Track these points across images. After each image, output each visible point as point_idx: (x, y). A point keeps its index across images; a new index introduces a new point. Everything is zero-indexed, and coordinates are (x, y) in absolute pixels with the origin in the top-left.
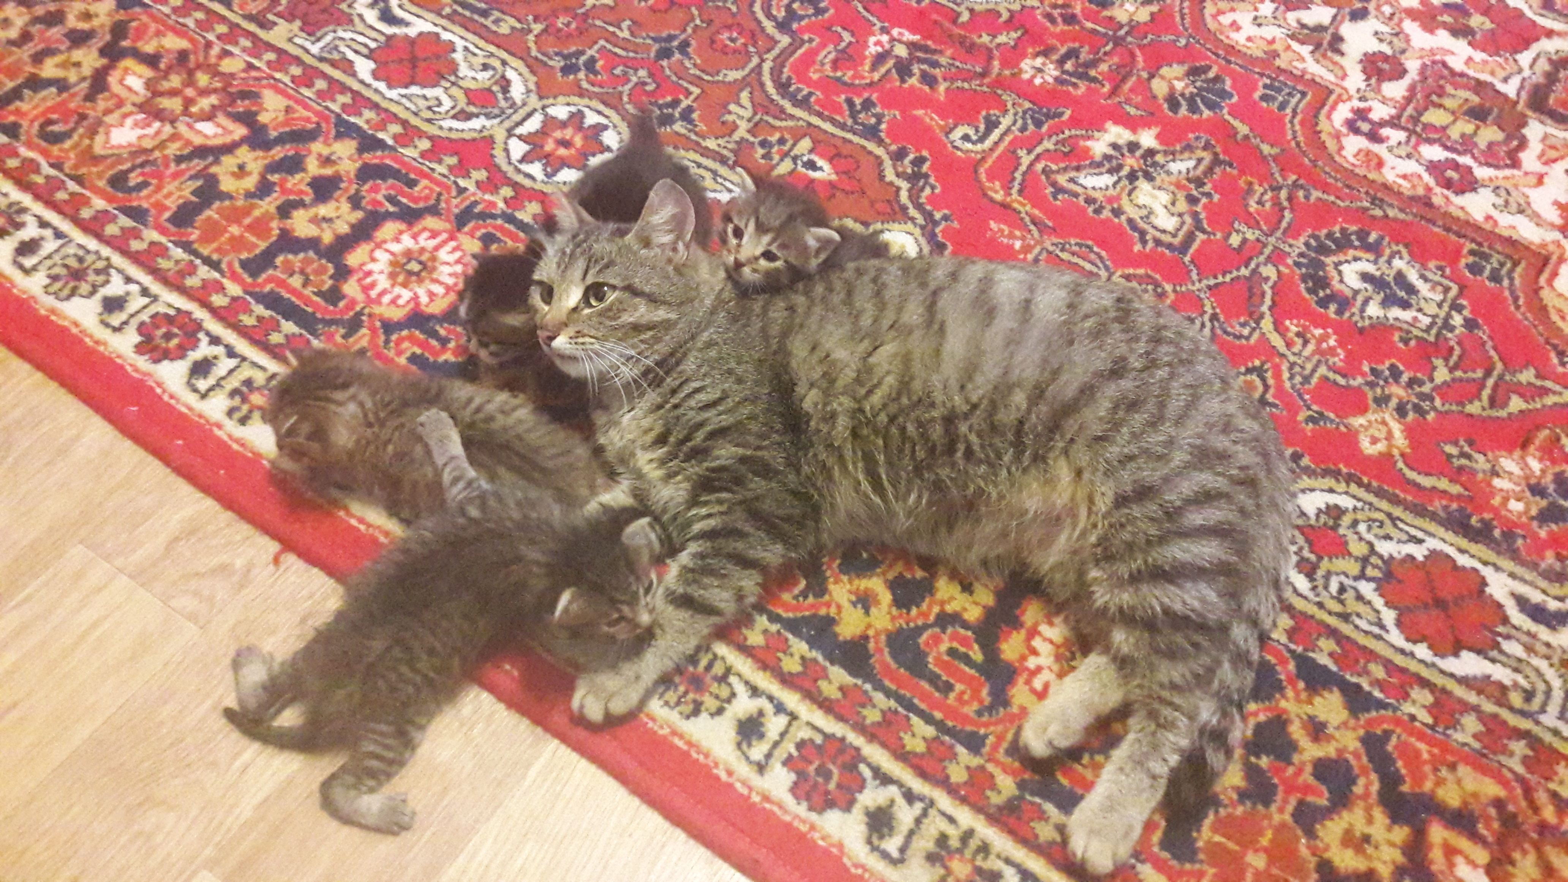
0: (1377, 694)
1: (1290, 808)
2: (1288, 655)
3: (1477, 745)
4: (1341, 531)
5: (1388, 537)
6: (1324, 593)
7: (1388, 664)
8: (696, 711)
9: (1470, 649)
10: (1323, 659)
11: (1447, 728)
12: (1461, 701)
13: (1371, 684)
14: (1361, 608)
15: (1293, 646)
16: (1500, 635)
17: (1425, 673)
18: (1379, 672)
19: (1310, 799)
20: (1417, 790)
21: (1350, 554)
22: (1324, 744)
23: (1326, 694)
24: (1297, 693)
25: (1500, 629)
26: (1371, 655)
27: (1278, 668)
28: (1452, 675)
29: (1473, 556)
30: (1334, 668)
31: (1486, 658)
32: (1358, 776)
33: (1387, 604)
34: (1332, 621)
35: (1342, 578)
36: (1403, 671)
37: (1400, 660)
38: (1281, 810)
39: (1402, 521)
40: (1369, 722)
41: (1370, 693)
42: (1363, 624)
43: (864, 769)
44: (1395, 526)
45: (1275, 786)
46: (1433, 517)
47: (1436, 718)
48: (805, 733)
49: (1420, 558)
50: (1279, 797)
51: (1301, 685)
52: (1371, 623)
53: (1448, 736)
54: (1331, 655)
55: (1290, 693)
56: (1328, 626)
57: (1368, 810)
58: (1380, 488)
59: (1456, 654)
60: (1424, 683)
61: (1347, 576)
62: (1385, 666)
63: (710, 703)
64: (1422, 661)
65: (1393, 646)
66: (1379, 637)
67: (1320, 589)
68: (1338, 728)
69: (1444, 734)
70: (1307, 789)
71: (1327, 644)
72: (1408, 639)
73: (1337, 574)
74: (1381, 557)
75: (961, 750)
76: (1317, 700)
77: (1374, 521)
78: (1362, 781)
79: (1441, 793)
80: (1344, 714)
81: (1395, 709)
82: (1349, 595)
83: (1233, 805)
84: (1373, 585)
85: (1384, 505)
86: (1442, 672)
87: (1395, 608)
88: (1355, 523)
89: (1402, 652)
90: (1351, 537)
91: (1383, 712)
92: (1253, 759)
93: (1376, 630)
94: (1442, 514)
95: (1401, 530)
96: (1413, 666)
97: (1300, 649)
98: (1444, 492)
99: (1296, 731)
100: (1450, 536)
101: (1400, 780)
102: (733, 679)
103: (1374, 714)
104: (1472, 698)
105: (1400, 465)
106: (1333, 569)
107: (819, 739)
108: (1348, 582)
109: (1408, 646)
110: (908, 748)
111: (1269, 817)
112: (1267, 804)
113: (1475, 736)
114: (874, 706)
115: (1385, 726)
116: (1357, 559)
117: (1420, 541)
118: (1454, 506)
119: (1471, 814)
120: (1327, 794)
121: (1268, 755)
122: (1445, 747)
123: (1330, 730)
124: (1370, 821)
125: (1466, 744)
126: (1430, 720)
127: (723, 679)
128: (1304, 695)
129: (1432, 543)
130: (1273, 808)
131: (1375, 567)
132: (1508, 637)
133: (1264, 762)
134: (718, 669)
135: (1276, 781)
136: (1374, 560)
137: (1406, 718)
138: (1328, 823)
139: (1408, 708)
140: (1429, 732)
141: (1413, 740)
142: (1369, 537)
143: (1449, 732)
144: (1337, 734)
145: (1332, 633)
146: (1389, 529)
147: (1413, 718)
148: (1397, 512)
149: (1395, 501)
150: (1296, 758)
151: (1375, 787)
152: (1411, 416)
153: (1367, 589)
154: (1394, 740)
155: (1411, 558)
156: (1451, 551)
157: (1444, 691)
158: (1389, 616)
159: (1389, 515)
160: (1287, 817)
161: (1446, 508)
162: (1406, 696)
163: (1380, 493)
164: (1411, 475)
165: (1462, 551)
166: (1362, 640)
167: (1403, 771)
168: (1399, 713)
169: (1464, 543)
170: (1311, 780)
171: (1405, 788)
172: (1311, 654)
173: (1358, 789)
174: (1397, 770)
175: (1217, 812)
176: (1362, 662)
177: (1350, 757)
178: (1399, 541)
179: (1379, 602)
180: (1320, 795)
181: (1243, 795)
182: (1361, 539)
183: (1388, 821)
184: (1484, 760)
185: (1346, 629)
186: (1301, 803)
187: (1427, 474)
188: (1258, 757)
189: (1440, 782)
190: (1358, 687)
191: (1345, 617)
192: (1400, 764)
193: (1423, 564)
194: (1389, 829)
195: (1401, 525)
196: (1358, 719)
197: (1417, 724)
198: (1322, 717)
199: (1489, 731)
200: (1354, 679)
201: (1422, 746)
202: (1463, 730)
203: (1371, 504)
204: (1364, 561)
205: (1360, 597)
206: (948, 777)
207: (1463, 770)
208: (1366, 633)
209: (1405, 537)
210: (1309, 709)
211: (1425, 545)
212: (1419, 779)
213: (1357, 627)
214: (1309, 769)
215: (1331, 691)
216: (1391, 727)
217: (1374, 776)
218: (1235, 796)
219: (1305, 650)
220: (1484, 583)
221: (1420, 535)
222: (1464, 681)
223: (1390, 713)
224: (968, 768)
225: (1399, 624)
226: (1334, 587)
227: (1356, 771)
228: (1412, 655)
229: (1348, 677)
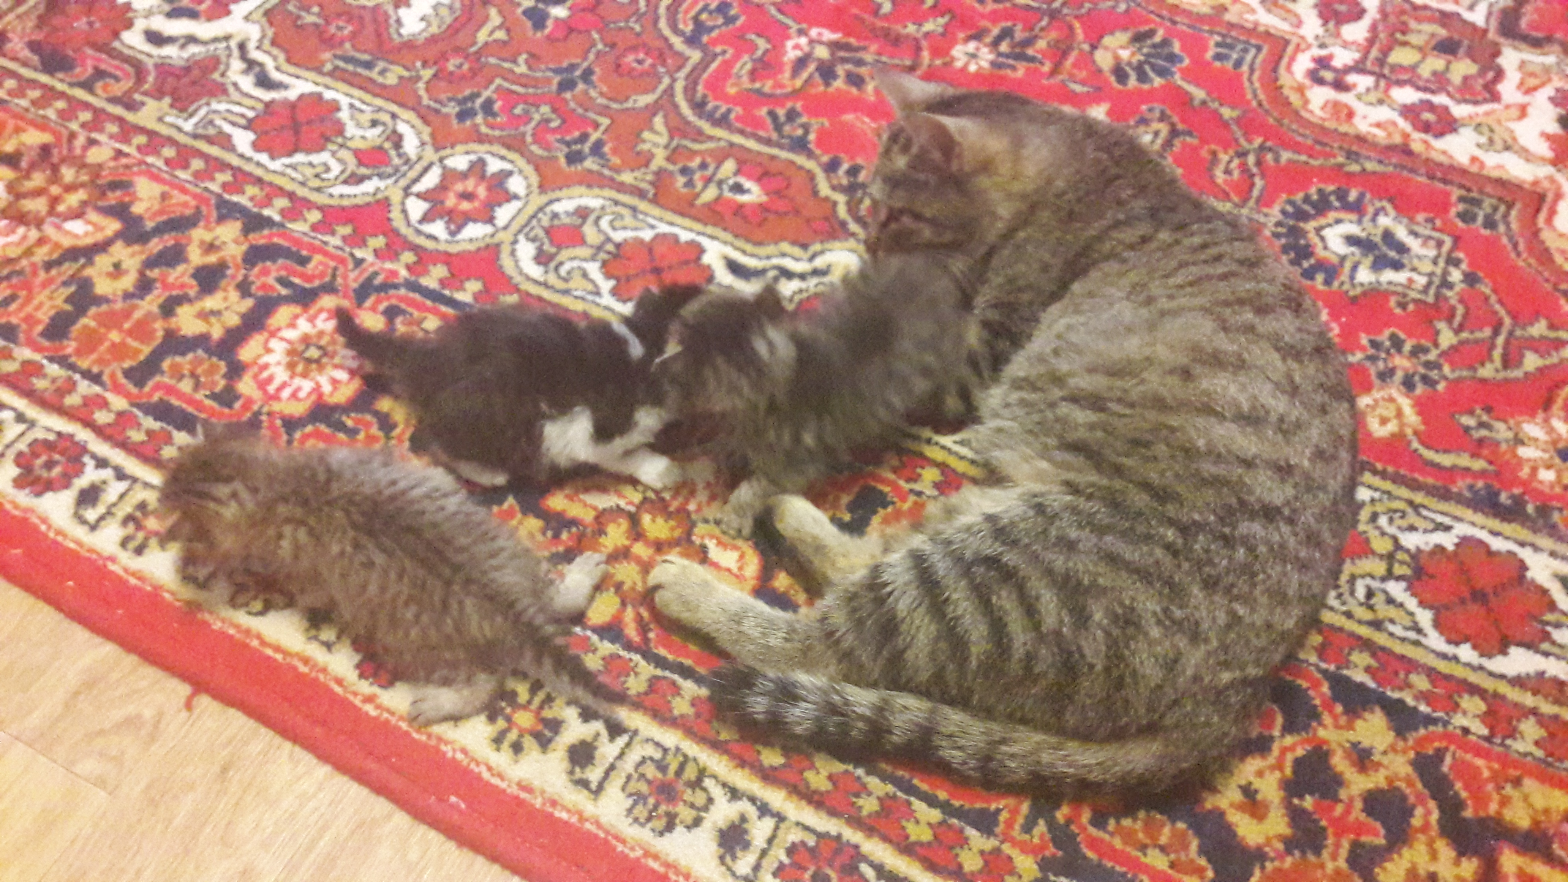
0: (1423, 708)
1: (1344, 852)
2: (1319, 676)
3: (1539, 753)
4: (1361, 527)
5: (1412, 528)
6: (1350, 600)
7: (1432, 673)
8: (670, 827)
9: (1520, 644)
10: (1359, 676)
11: (1505, 738)
12: (1516, 705)
13: (1416, 698)
14: (1392, 612)
15: (1324, 665)
16: (1548, 623)
17: (1474, 678)
18: (1421, 682)
19: (1364, 839)
20: (1482, 814)
21: (1373, 553)
22: (1371, 773)
23: (1367, 715)
24: (1335, 717)
25: (1549, 617)
26: (1411, 665)
27: (1311, 693)
28: (1502, 677)
29: (1507, 538)
30: (1372, 685)
31: (1537, 651)
32: (1413, 807)
33: (1422, 604)
34: (1364, 631)
35: (1368, 581)
36: (1448, 678)
37: (1443, 667)
38: (1334, 857)
39: (1425, 507)
40: (1420, 742)
41: (1415, 709)
42: (1397, 630)
43: (865, 869)
44: (1419, 514)
45: (1324, 829)
46: (1460, 500)
47: (1492, 729)
48: (795, 836)
49: (1450, 547)
50: (1330, 841)
51: (1339, 709)
52: (1406, 628)
53: (1508, 747)
54: (1368, 670)
55: (1327, 719)
56: (1359, 638)
57: (1430, 844)
58: (1397, 474)
59: (1504, 652)
60: (1475, 690)
61: (1373, 577)
62: (1428, 676)
63: (685, 813)
64: (1468, 665)
65: (1433, 651)
66: (1417, 643)
67: (1346, 596)
68: (1385, 753)
69: (1502, 744)
70: (1360, 829)
71: (1361, 658)
72: (1449, 641)
73: (1363, 577)
74: (1407, 551)
75: (971, 833)
76: (1359, 723)
77: (1396, 511)
78: (1419, 811)
79: (1508, 815)
80: (1390, 737)
81: (1446, 723)
82: (1378, 600)
83: (1280, 857)
84: (1403, 584)
85: (1404, 492)
86: (1491, 674)
87: (1431, 608)
88: (1374, 517)
89: (1444, 656)
90: (1373, 534)
91: (1431, 728)
92: (1296, 801)
93: (1412, 635)
94: (1467, 494)
95: (1425, 518)
96: (1459, 672)
97: (1332, 668)
98: (1467, 470)
99: (1339, 763)
100: (1479, 518)
101: (1460, 805)
102: (708, 783)
103: (1422, 732)
104: (1528, 700)
105: (1415, 445)
106: (1358, 571)
107: (811, 841)
108: (1375, 584)
109: (1449, 649)
110: (913, 838)
111: (1322, 866)
112: (1318, 850)
113: (1537, 743)
114: (870, 794)
115: (1437, 744)
116: (1381, 557)
117: (1448, 528)
118: (1480, 484)
119: (1545, 834)
120: (1382, 832)
121: (1311, 794)
122: (1505, 760)
123: (1376, 758)
124: (1434, 856)
125: (1526, 754)
126: (1485, 732)
127: (697, 784)
128: (1343, 720)
129: (1462, 529)
130: (1325, 854)
131: (1402, 563)
132: (1558, 625)
133: (1308, 802)
134: (690, 773)
135: (1324, 823)
136: (1400, 556)
137: (1458, 732)
138: (1388, 865)
139: (1459, 720)
140: (1486, 745)
141: (1468, 757)
142: (1392, 530)
143: (1509, 742)
144: (1385, 760)
145: (1366, 645)
146: (1412, 518)
147: (1466, 731)
148: (1419, 498)
149: (1414, 486)
150: (1343, 794)
151: (1435, 816)
152: (1420, 389)
153: (1396, 589)
154: (1448, 760)
155: (1439, 549)
156: (1483, 535)
157: (1496, 695)
158: (1425, 617)
159: (1411, 503)
160: (1342, 863)
161: (1471, 487)
162: (1456, 707)
163: (1396, 479)
164: (1429, 455)
165: (1495, 533)
166: (1399, 648)
167: (1464, 794)
168: (1450, 728)
169: (1495, 524)
170: (1363, 817)
171: (1468, 813)
172: (1345, 672)
173: (1416, 821)
174: (1456, 794)
175: (1263, 868)
176: (1402, 675)
177: (1403, 785)
178: (1425, 531)
179: (1412, 603)
180: (1376, 835)
181: (1290, 844)
182: (1383, 534)
183: (1453, 854)
184: (1550, 770)
185: (1380, 639)
186: (1355, 846)
187: (1446, 451)
188: (1301, 797)
189: (1505, 802)
190: (1401, 701)
191: (1377, 625)
192: (1458, 786)
193: (1455, 553)
194: (1457, 863)
195: (1425, 512)
196: (1405, 739)
197: (1472, 738)
198: (1366, 744)
199: (1552, 735)
200: (1396, 695)
201: (1480, 762)
202: (1523, 738)
203: (1389, 493)
204: (1390, 558)
205: (1390, 601)
206: (960, 866)
207: (1530, 784)
208: (1403, 640)
209: (1431, 526)
210: (1351, 736)
211: (1455, 532)
212: (1481, 800)
213: (1391, 634)
214: (1359, 805)
215: (1372, 712)
216: (1444, 744)
217: (1432, 804)
218: (1280, 846)
219: (1338, 668)
220: (1523, 567)
221: (1447, 521)
222: (1518, 682)
223: (1440, 729)
224: (982, 853)
225: (1437, 624)
226: (1361, 593)
227: (1412, 799)
228: (1455, 659)
229: (1389, 693)
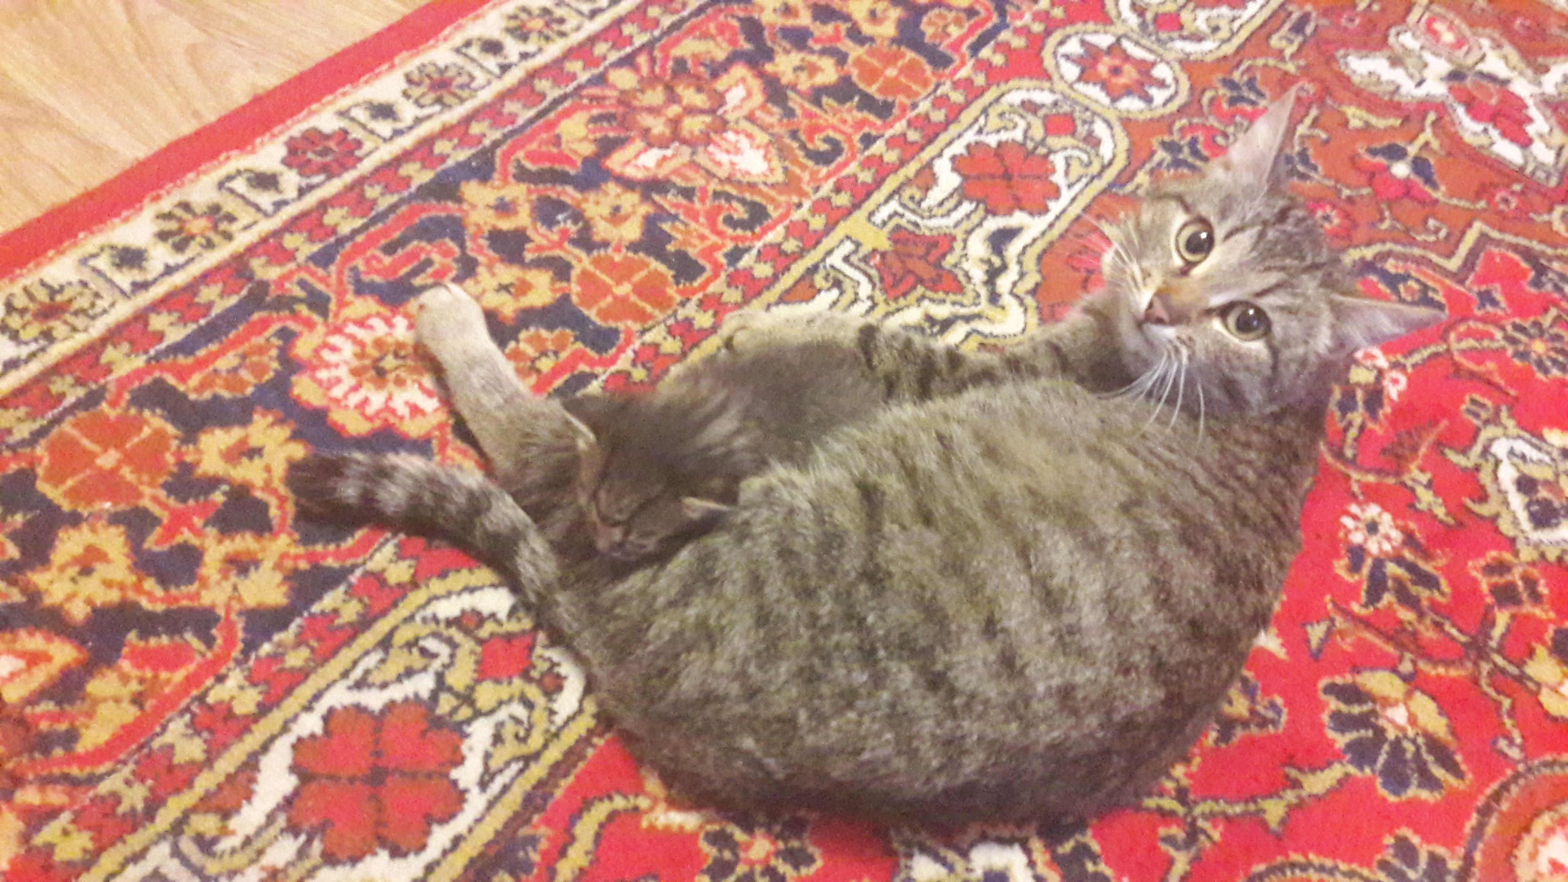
0: (266, 648)
1: (157, 511)
2: (349, 562)
3: (156, 744)
4: (517, 682)
5: (497, 739)
6: (426, 630)
7: (301, 675)
8: (409, 80)
9: (296, 793)
10: (330, 600)
11: (194, 715)
12: (226, 746)
13: (279, 645)
14: (394, 668)
15: (358, 572)
16: (309, 841)
17: (276, 718)
18: (296, 659)
19: (158, 530)
20: (125, 650)
21: (478, 681)
22: (218, 565)
23: (284, 589)
24: (296, 557)
25: (317, 847)
26: (322, 658)
27: (332, 547)
28: (265, 748)
29: (445, 853)
30: (316, 608)
31: (279, 808)
32: (166, 589)
33: (391, 705)
34: (382, 627)
35: (444, 658)
36: (289, 691)
37: (304, 692)
38: (155, 499)
39: (521, 771)
40: (230, 626)
41: (269, 639)
43: (320, 178)
44: (517, 759)
45: (184, 501)
46: (519, 819)
47: (210, 708)
48: (368, 146)
49: (455, 774)
50: (172, 502)
51: (303, 565)
52: (367, 672)
53: (182, 713)
54: (336, 612)
56: (375, 619)
57: (122, 587)
58: (582, 757)
59: (294, 768)
60: (264, 709)
61: (446, 666)
62: (300, 669)
63: (416, 92)
64: (295, 718)
65: (329, 686)
66: (345, 674)
67: (433, 626)
68: (235, 588)
69: (187, 709)
70: (171, 531)
71: (351, 611)
72: (331, 711)
73: (452, 656)
74: (469, 721)
75: (316, 248)
76: (278, 577)
77: (529, 731)
78: (159, 592)
79: (112, 677)
80: (251, 601)
81: (238, 663)
82: (416, 659)
83: (178, 454)
84: (425, 694)
85: (553, 754)
86: (272, 739)
87: (382, 712)
88: (529, 705)
89: (317, 696)
90: (504, 691)
91: (240, 646)
92: (225, 488)
93: (357, 674)
94: (524, 831)
95: (508, 764)
96: (291, 705)
97: (353, 579)
98: (563, 853)
99: (244, 542)
100: (486, 832)
101: (144, 634)
102: (437, 108)
103: (240, 635)
105: (619, 803)
106: (461, 653)
107: (358, 153)
108: (436, 665)
109: (322, 707)
110: (330, 210)
111: (151, 484)
112: (169, 488)
113: (171, 747)
115: (219, 641)
116: (471, 689)
117: (483, 785)
118: (535, 857)
119: (71, 701)
120: (157, 549)
121: (225, 504)
122: (167, 704)
123: (233, 578)
124: (108, 584)
125: (164, 728)
126: (211, 699)
127: (439, 101)
128: (289, 564)
129: (476, 802)
130: (162, 494)
131: (455, 710)
132: (302, 853)
133: (218, 497)
134: (448, 99)
135: (191, 502)
136: (465, 712)
137: (223, 670)
138: (122, 539)
139: (235, 678)
140: (195, 693)
141: (191, 668)
142: (502, 714)
143: (187, 717)
144: (227, 586)
145: (364, 623)
146: (510, 748)
147: (221, 679)
148: (538, 771)
149: (558, 770)
150: (212, 532)
151: (145, 603)
152: (709, 851)
153: (421, 686)
154: (196, 643)
155: (459, 760)
156: (460, 824)
157: (247, 729)
158: (374, 700)
159: (535, 756)
160: (146, 503)
161: (533, 841)
162: (252, 681)
163: (572, 755)
164: (600, 811)
165: (457, 841)
166: (346, 656)
167: (153, 642)
168: (231, 664)
169: (470, 849)
170: (179, 539)
171: (132, 636)
172: (342, 588)
173: (150, 584)
174: (158, 635)
175: (176, 437)
176: (314, 643)
177: (194, 587)
178: (487, 756)
179: (397, 693)
180: (157, 543)
181: (186, 468)
182: (500, 703)
183: (98, 602)
184: (134, 747)
185: (368, 639)
186: (155, 521)
187: (598, 838)
188: (225, 493)
189: (125, 679)
190: (284, 626)
191: (385, 644)
192: (165, 640)
193: (446, 775)
194: (89, 601)
195: (515, 767)
196: (240, 613)
197: (209, 682)
198: (253, 574)
199: (171, 768)
200: (293, 627)
201: (179, 676)
202: (185, 735)
203: (557, 735)
204: (467, 698)
205: (409, 672)
206: (292, 232)
207: (129, 713)
208: (355, 663)
209: (494, 764)
210: (268, 564)
211: (475, 790)
213: (367, 653)
214: (195, 541)
215: (286, 595)
216: (216, 648)
217: (160, 608)
218: (189, 459)
219: (350, 586)
220: (397, 853)
221: (495, 787)
222: (251, 765)
223: (236, 653)
224: (297, 250)
225: (359, 709)
226: (432, 645)
227: (174, 591)
228: (308, 708)
229: (298, 621)
